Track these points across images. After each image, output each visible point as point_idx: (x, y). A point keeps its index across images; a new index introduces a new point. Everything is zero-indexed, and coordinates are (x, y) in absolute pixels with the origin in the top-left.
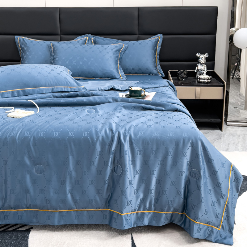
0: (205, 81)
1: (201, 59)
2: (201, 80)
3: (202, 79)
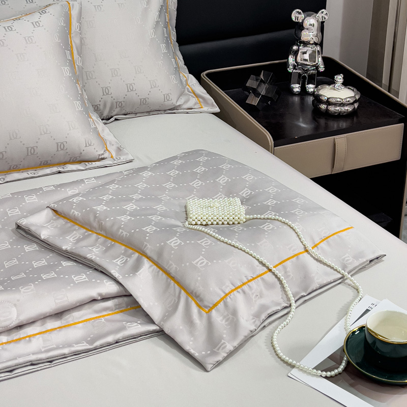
1: (308, 29)
2: (332, 108)
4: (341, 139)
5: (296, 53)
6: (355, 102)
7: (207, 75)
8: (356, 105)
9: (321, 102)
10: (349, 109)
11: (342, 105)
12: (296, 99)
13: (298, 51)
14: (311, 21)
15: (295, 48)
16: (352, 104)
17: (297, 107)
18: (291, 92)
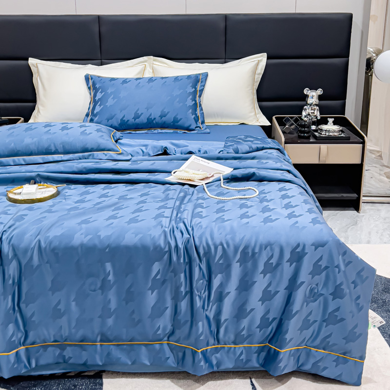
4: (324, 147)
7: (276, 118)
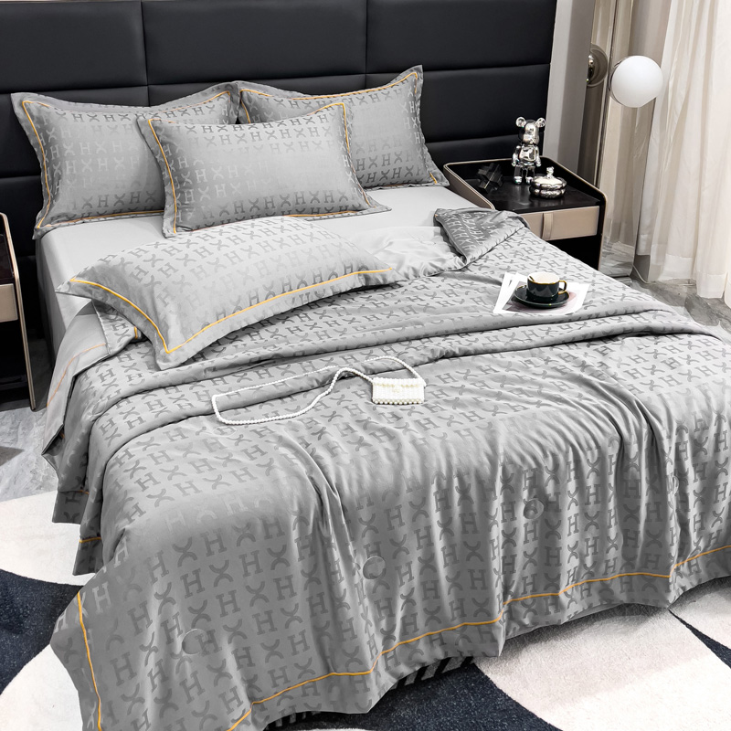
0: (555, 192)
1: (529, 133)
2: (543, 192)
3: (546, 189)
4: (548, 215)
5: (519, 152)
6: (562, 188)
7: (448, 166)
8: (563, 192)
9: (536, 187)
10: (558, 193)
11: (552, 190)
12: (518, 188)
13: (520, 149)
14: (532, 127)
15: (518, 147)
16: (559, 189)
17: (519, 193)
18: (514, 182)
